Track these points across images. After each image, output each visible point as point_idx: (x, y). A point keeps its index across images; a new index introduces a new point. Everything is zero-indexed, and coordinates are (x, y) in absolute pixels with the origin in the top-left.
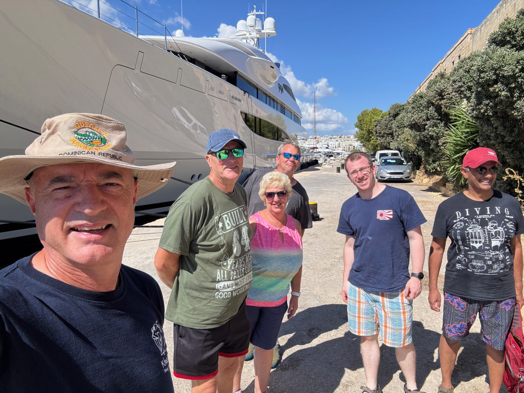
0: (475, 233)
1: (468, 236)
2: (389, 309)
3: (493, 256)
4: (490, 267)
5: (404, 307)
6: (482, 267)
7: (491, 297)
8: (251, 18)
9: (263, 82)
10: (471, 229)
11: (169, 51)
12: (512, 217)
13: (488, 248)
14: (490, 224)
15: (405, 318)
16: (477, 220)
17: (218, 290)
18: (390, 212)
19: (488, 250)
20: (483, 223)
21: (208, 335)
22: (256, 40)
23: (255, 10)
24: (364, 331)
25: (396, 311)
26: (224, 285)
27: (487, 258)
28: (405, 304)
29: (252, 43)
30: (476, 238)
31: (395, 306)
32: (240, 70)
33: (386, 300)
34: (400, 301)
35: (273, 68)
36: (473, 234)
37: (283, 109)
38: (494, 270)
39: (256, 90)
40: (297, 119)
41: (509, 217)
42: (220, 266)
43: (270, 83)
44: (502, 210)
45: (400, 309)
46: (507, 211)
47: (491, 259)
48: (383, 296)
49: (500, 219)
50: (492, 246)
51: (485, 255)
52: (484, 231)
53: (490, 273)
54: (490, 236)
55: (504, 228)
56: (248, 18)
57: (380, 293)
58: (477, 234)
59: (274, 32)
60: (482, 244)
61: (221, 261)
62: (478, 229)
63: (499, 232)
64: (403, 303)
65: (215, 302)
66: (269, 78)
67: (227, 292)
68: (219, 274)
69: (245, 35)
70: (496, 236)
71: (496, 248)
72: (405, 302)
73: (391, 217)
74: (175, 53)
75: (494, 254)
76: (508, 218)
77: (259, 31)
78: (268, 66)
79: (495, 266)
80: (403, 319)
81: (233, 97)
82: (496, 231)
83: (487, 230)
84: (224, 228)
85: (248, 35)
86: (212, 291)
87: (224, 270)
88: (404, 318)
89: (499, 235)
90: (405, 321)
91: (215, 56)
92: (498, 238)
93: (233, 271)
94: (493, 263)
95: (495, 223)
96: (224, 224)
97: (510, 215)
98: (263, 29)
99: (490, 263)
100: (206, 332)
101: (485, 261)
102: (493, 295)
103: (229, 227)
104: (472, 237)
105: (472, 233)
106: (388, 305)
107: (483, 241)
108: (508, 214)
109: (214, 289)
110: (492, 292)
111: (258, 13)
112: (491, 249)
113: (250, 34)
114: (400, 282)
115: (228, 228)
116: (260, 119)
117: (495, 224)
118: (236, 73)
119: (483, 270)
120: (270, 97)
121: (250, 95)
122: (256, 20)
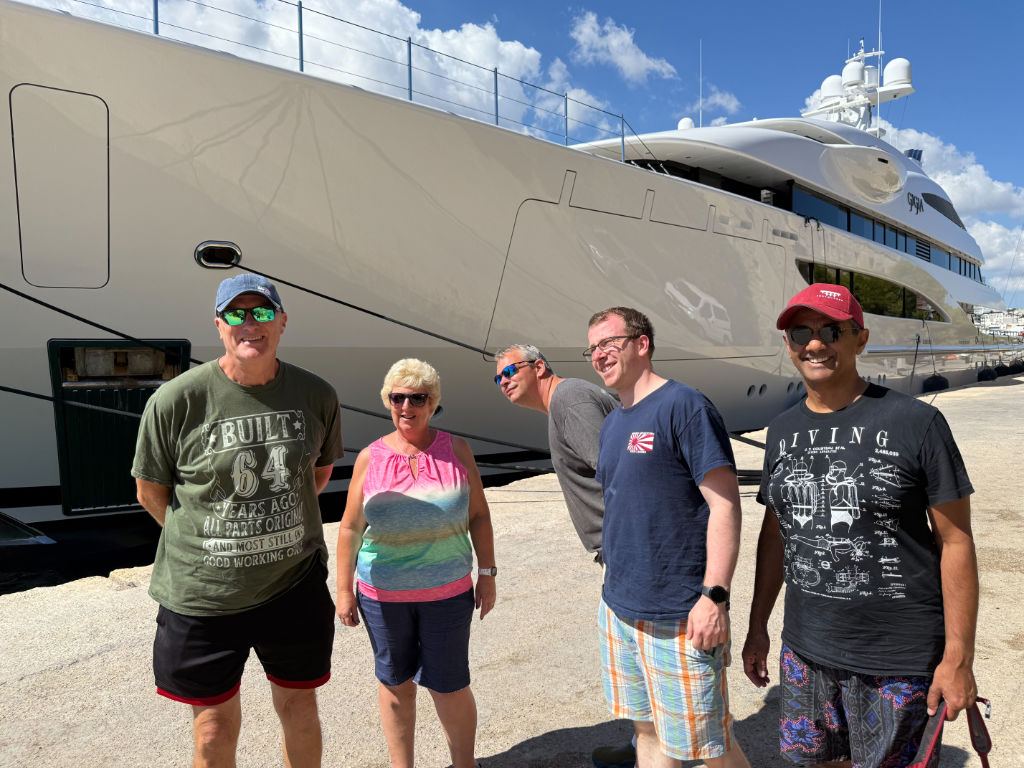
0: (800, 488)
1: (785, 497)
2: (652, 662)
3: (833, 548)
4: (829, 577)
5: (684, 662)
6: (811, 576)
7: (849, 662)
8: (852, 68)
9: (863, 194)
10: (792, 479)
11: (629, 162)
12: (896, 454)
13: (821, 527)
14: (832, 469)
15: (688, 690)
16: (807, 457)
17: (207, 552)
18: (648, 436)
19: (822, 533)
20: (819, 467)
21: (194, 628)
22: (863, 109)
23: (862, 51)
24: (626, 707)
25: (668, 669)
26: (216, 544)
27: (820, 553)
28: (688, 658)
29: (854, 117)
30: (802, 502)
31: (666, 658)
32: (799, 177)
33: (648, 638)
34: (677, 648)
35: (885, 161)
36: (797, 491)
37: (924, 248)
38: (841, 585)
39: (846, 215)
40: (968, 267)
41: (885, 452)
42: (211, 510)
43: (883, 195)
44: (869, 437)
45: (676, 666)
46: (881, 438)
47: (827, 557)
48: (641, 628)
49: (857, 458)
50: (832, 524)
51: (816, 544)
52: (819, 485)
53: (831, 594)
54: (831, 500)
55: (859, 481)
56: (846, 70)
57: (637, 621)
58: (805, 492)
59: (909, 86)
60: (811, 518)
61: (213, 502)
62: (808, 481)
63: (846, 487)
64: (683, 654)
65: (204, 572)
66: (878, 184)
67: (223, 557)
68: (208, 523)
69: (838, 103)
70: (840, 500)
71: (841, 530)
72: (687, 652)
73: (650, 447)
74: (643, 163)
75: (835, 543)
76: (878, 456)
77: (873, 90)
78: (873, 161)
79: (842, 577)
80: (683, 692)
81: (775, 233)
82: (840, 487)
83: (826, 483)
84: (219, 445)
85: (843, 103)
86: (198, 551)
87: (217, 518)
88: (686, 690)
89: (846, 498)
90: (689, 697)
91: (738, 157)
92: (844, 505)
93: (233, 522)
94: (836, 567)
95: (841, 466)
96: (219, 439)
97: (888, 448)
98: (881, 85)
99: (827, 565)
100: (192, 622)
101: (816, 561)
102: (851, 656)
103: (230, 444)
104: (795, 501)
105: (793, 489)
106: (651, 651)
107: (814, 509)
108: (885, 444)
109: (201, 549)
110: (848, 647)
111: (870, 55)
112: (828, 530)
113: (848, 101)
114: (680, 604)
115: (226, 444)
116: (851, 273)
117: (841, 470)
118: (791, 182)
119: (814, 585)
120: (884, 225)
121: (822, 224)
122: (863, 70)
